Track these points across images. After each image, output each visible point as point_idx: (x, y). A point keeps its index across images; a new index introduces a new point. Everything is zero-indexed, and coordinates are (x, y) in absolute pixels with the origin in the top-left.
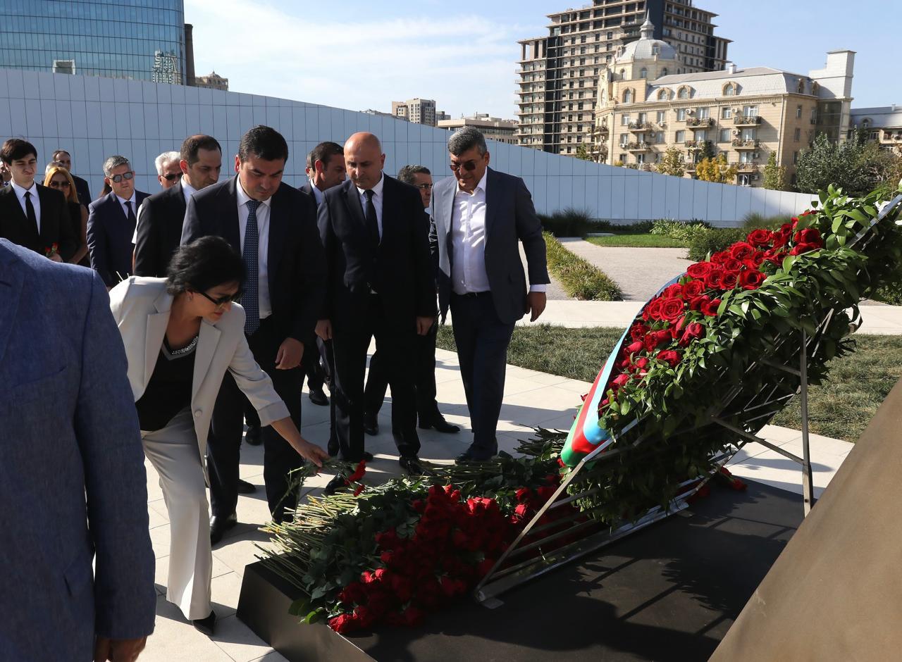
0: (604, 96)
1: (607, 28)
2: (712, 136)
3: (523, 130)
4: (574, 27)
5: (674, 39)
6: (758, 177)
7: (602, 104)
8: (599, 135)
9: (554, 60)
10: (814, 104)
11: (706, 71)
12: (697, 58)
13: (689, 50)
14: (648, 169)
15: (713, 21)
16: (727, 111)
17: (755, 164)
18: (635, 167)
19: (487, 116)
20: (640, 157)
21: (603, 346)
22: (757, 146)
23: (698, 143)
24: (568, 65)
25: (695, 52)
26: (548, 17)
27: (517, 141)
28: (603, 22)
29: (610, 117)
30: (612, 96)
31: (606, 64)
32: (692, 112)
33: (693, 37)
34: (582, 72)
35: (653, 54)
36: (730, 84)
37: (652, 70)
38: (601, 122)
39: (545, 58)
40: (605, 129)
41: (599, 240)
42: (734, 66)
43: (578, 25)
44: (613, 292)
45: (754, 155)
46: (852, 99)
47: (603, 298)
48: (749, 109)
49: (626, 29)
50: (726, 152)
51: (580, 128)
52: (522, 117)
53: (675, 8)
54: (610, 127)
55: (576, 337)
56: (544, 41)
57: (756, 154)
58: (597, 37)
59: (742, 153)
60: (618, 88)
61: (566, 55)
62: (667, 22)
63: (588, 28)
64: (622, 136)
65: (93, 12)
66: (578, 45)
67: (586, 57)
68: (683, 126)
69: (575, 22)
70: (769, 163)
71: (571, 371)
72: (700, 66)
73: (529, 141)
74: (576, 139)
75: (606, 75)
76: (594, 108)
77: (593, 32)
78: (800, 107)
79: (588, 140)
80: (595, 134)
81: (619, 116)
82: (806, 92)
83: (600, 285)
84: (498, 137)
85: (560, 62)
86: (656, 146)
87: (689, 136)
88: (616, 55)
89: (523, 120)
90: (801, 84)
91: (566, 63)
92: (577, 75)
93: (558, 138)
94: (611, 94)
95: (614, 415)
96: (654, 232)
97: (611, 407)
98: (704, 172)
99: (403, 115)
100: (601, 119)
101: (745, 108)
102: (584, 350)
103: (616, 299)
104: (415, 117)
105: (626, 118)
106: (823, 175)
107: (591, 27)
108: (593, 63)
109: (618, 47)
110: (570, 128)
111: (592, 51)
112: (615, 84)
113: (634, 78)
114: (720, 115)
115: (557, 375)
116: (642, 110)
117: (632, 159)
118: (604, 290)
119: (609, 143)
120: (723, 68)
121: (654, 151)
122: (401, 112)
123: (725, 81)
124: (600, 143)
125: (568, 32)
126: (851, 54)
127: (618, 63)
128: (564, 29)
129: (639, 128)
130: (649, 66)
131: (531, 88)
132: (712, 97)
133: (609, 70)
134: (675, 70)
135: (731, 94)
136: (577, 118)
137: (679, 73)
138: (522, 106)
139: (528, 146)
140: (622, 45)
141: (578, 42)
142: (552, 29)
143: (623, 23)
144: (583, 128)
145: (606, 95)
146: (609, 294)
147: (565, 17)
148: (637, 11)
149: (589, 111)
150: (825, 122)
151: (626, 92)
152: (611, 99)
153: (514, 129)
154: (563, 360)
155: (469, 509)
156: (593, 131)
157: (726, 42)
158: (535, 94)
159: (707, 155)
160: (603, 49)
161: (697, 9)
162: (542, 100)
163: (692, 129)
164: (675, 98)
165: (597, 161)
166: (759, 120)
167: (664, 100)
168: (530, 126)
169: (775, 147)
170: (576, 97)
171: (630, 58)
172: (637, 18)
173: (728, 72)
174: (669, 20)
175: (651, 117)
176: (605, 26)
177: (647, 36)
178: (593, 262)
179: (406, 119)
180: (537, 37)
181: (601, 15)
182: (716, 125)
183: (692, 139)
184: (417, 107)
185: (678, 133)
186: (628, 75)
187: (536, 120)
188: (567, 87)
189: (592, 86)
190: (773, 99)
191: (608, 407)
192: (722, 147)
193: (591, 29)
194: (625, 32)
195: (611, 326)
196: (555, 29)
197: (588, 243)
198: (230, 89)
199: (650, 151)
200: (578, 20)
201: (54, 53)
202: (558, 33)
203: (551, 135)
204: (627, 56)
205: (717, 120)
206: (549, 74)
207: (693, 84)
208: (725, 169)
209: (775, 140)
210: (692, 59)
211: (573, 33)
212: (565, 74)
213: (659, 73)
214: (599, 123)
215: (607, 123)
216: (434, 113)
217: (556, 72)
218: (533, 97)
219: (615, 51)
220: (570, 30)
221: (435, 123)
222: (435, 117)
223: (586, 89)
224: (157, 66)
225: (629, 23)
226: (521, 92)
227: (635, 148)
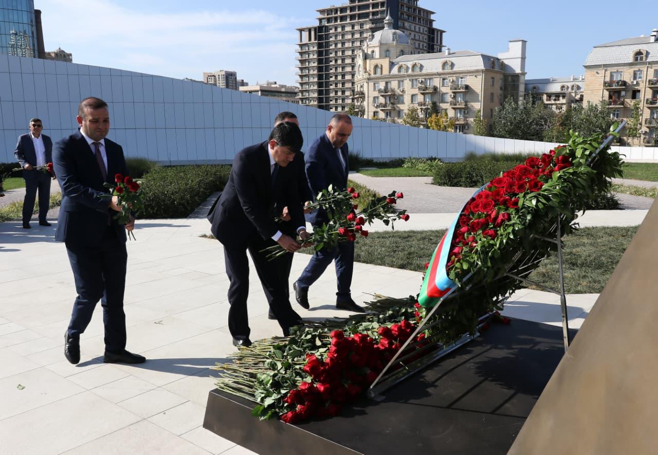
0: (360, 69)
1: (360, 20)
2: (436, 99)
3: (302, 93)
4: (336, 19)
5: (407, 29)
6: (468, 127)
7: (359, 76)
8: (358, 97)
9: (322, 43)
10: (501, 76)
11: (429, 52)
12: (423, 43)
13: (417, 38)
14: (394, 122)
15: (432, 17)
16: (446, 81)
17: (465, 118)
18: (385, 120)
19: (275, 83)
20: (387, 115)
22: (466, 105)
23: (427, 103)
24: (333, 47)
25: (421, 39)
26: (318, 11)
27: (298, 102)
28: (357, 16)
29: (366, 85)
30: (366, 70)
31: (360, 47)
32: (422, 81)
33: (420, 28)
35: (393, 40)
36: (446, 62)
37: (393, 52)
38: (359, 88)
40: (362, 93)
41: (369, 172)
42: (448, 49)
43: (339, 18)
45: (464, 112)
46: (526, 73)
48: (460, 79)
49: (373, 21)
50: (446, 110)
51: (343, 92)
52: (302, 84)
53: (406, 7)
54: (365, 90)
56: (315, 29)
57: (466, 111)
58: (353, 27)
59: (457, 110)
60: (370, 64)
61: (331, 39)
62: (401, 16)
63: (346, 20)
64: (374, 98)
66: (340, 33)
67: (346, 41)
68: (416, 91)
69: (336, 15)
70: (476, 117)
72: (425, 48)
73: (307, 102)
74: (341, 101)
75: (361, 54)
76: (353, 78)
77: (350, 23)
78: (493, 78)
79: (350, 101)
80: (356, 96)
81: (371, 84)
82: (497, 69)
84: (284, 99)
85: (328, 44)
86: (398, 105)
87: (420, 98)
88: (367, 40)
89: (302, 86)
90: (493, 63)
91: (332, 45)
92: (340, 54)
93: (328, 100)
94: (365, 68)
96: (406, 166)
98: (433, 124)
99: (213, 82)
100: (359, 86)
101: (457, 79)
104: (221, 83)
105: (377, 85)
106: (511, 125)
107: (348, 19)
108: (351, 45)
109: (368, 34)
110: (336, 92)
111: (349, 37)
112: (368, 61)
113: (381, 57)
114: (441, 83)
116: (388, 79)
117: (382, 115)
119: (365, 103)
120: (440, 51)
121: (397, 109)
122: (210, 80)
123: (443, 60)
124: (359, 104)
125: (332, 22)
126: (524, 42)
127: (369, 46)
128: (329, 20)
129: (386, 92)
130: (391, 49)
131: (307, 63)
132: (435, 71)
133: (363, 51)
134: (409, 52)
135: (448, 69)
136: (341, 85)
137: (412, 54)
138: (301, 77)
139: (307, 105)
140: (372, 33)
141: (339, 30)
142: (320, 20)
143: (371, 17)
144: (346, 92)
145: (361, 69)
147: (329, 11)
148: (380, 9)
149: (350, 80)
150: (509, 89)
151: (376, 67)
152: (365, 72)
153: (295, 93)
156: (354, 95)
157: (442, 32)
158: (310, 68)
159: (434, 112)
160: (357, 36)
161: (420, 8)
162: (316, 72)
163: (422, 94)
164: (410, 72)
165: (358, 117)
166: (467, 87)
167: (402, 73)
168: (307, 91)
169: (477, 106)
170: (340, 70)
171: (378, 42)
172: (381, 14)
173: (445, 53)
174: (402, 16)
175: (394, 85)
176: (358, 19)
177: (389, 27)
179: (215, 84)
180: (309, 26)
181: (355, 10)
182: (439, 90)
183: (422, 100)
184: (223, 77)
185: (413, 96)
186: (377, 55)
187: (312, 86)
188: (333, 63)
189: (351, 62)
190: (475, 73)
192: (443, 106)
193: (348, 21)
194: (372, 24)
196: (323, 20)
197: (361, 175)
199: (394, 109)
200: (339, 14)
202: (325, 23)
203: (323, 98)
204: (376, 41)
205: (439, 87)
206: (320, 53)
207: (422, 62)
208: (447, 122)
209: (477, 101)
210: (419, 44)
211: (336, 23)
212: (331, 53)
213: (398, 54)
214: (357, 89)
215: (363, 89)
216: (236, 81)
217: (324, 52)
218: (308, 70)
219: (367, 38)
220: (333, 21)
221: (236, 88)
222: (236, 84)
223: (346, 64)
224: (13, 43)
225: (375, 17)
226: (300, 66)
227: (384, 107)
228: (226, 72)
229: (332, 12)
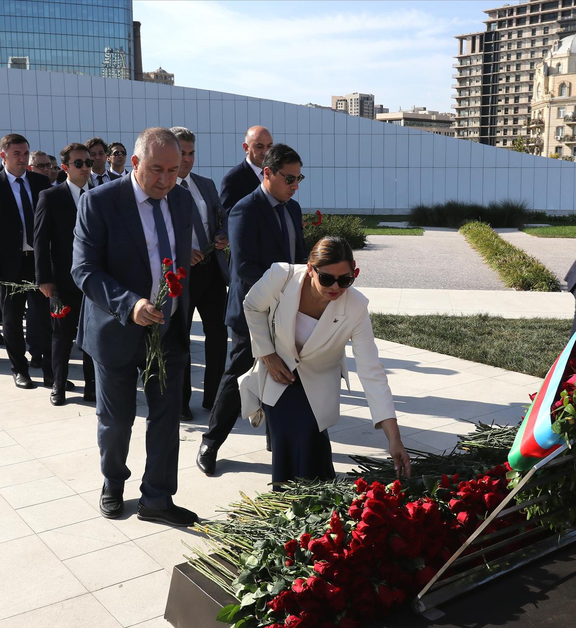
0: (539, 89)
1: (544, 23)
3: (459, 123)
4: (510, 22)
7: (538, 98)
8: (535, 128)
9: (491, 54)
18: (571, 159)
19: (425, 109)
20: (575, 149)
21: (543, 337)
24: (504, 60)
26: (485, 12)
27: (454, 133)
28: (540, 17)
29: (546, 110)
30: (548, 90)
31: (542, 58)
34: (518, 66)
38: (536, 114)
39: (482, 53)
40: (541, 122)
41: (535, 230)
43: (514, 20)
44: (551, 283)
47: (541, 289)
49: (562, 24)
51: (515, 121)
52: (459, 110)
54: (546, 120)
55: (514, 328)
56: (481, 36)
58: (534, 31)
60: (554, 82)
61: (502, 50)
63: (524, 23)
64: (558, 128)
65: (47, 10)
66: (515, 40)
67: (523, 51)
69: (511, 17)
71: (510, 363)
74: (512, 132)
75: (542, 69)
76: (529, 101)
77: (529, 27)
79: (524, 133)
80: (531, 126)
81: (554, 109)
83: (538, 276)
84: (434, 129)
85: (497, 56)
88: (552, 49)
89: (459, 113)
91: (503, 57)
92: (513, 69)
93: (494, 131)
94: (547, 88)
95: (569, 418)
97: (565, 410)
99: (343, 109)
100: (537, 111)
102: (523, 341)
103: (554, 290)
104: (354, 110)
105: (562, 110)
107: (528, 22)
108: (529, 57)
109: (554, 41)
110: (506, 121)
111: (528, 45)
112: (551, 78)
113: (570, 72)
115: (496, 366)
117: (567, 151)
118: (542, 281)
119: (544, 136)
122: (340, 106)
124: (535, 136)
125: (504, 26)
127: (554, 57)
128: (501, 24)
129: (575, 121)
131: (468, 83)
133: (545, 64)
136: (513, 111)
138: (459, 100)
139: (464, 139)
140: (559, 40)
141: (514, 36)
142: (489, 24)
143: (559, 18)
144: (519, 121)
145: (542, 89)
146: (548, 284)
147: (502, 12)
148: (573, 6)
149: (525, 104)
151: (562, 85)
152: (547, 93)
153: (450, 123)
154: (502, 351)
155: (408, 513)
156: (529, 124)
158: (472, 89)
160: (539, 44)
162: (479, 94)
165: (533, 154)
168: (466, 119)
170: (512, 91)
171: (566, 52)
172: (573, 13)
176: (542, 22)
178: (530, 253)
179: (346, 112)
180: (474, 32)
181: (538, 10)
184: (356, 101)
186: (564, 69)
187: (473, 113)
188: (504, 81)
189: (528, 80)
191: (562, 410)
193: (528, 24)
194: (562, 27)
195: (550, 316)
196: (492, 24)
197: (525, 233)
198: (176, 84)
201: (9, 50)
202: (495, 28)
203: (487, 128)
204: (564, 51)
206: (486, 69)
211: (510, 28)
212: (502, 68)
214: (534, 116)
215: (542, 116)
216: (373, 106)
217: (492, 67)
218: (469, 91)
219: (551, 46)
220: (507, 25)
221: (373, 116)
222: (373, 110)
223: (522, 83)
224: (107, 62)
225: (566, 18)
226: (458, 87)
227: (571, 140)
228: (360, 94)
229: (505, 13)
